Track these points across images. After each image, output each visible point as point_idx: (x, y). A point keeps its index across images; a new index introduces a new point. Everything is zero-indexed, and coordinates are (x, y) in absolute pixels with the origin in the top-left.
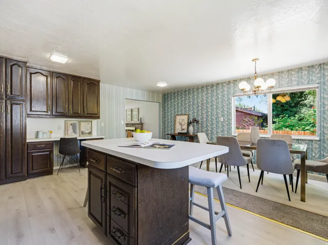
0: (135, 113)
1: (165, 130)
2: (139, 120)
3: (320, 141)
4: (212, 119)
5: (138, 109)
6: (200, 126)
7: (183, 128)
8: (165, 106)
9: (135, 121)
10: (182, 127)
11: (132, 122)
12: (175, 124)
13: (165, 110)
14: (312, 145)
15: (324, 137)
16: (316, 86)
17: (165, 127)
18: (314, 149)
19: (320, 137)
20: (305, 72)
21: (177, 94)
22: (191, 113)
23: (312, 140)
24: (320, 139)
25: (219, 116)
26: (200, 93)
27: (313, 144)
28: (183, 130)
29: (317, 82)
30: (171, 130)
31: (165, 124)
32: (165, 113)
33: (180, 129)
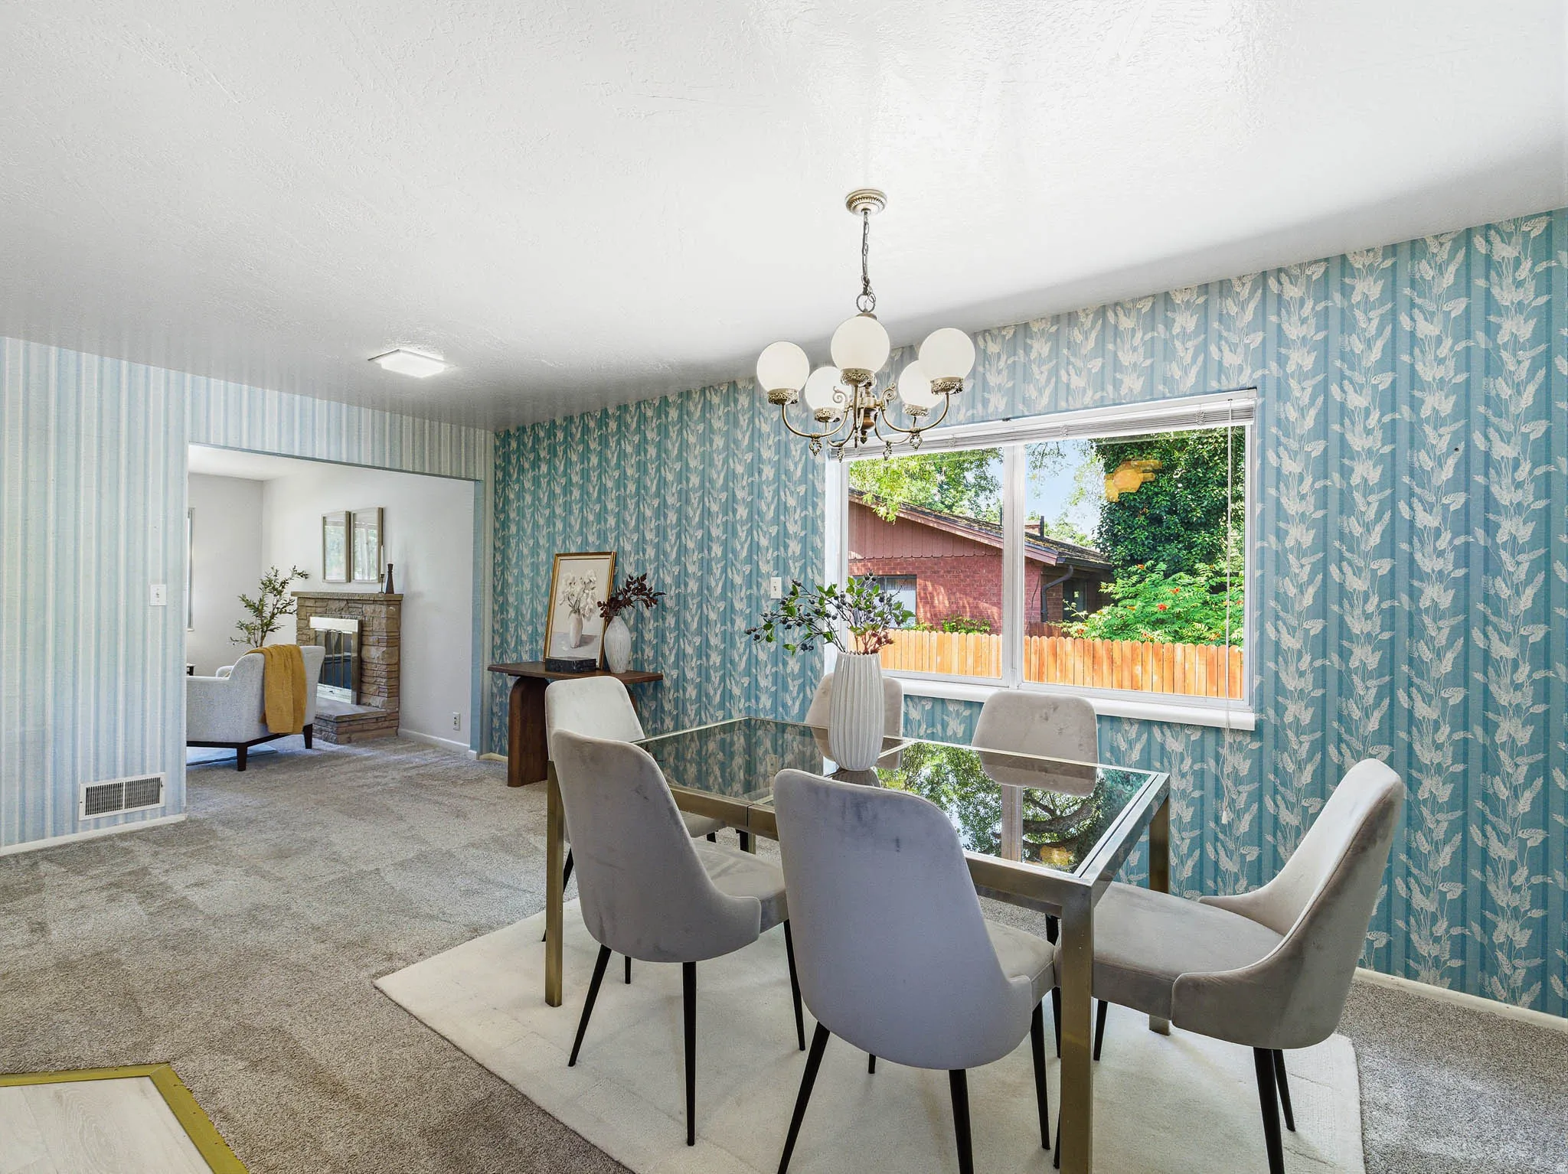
0: (366, 537)
1: (504, 641)
2: (381, 578)
3: (1257, 732)
4: (728, 585)
5: (382, 512)
6: (671, 620)
7: (586, 632)
8: (507, 501)
9: (366, 581)
10: (580, 623)
11: (352, 589)
12: (549, 610)
13: (505, 525)
14: (1218, 758)
15: (1280, 710)
16: (1242, 401)
17: (504, 623)
18: (1227, 783)
19: (1261, 710)
20: (1185, 321)
21: (566, 430)
22: (628, 547)
23: (1218, 730)
24: (1259, 725)
25: (764, 568)
26: (673, 432)
27: (1225, 751)
28: (584, 641)
29: (1245, 380)
30: (533, 638)
31: (503, 608)
32: (505, 541)
33: (573, 639)
